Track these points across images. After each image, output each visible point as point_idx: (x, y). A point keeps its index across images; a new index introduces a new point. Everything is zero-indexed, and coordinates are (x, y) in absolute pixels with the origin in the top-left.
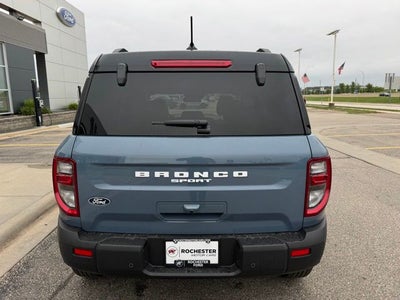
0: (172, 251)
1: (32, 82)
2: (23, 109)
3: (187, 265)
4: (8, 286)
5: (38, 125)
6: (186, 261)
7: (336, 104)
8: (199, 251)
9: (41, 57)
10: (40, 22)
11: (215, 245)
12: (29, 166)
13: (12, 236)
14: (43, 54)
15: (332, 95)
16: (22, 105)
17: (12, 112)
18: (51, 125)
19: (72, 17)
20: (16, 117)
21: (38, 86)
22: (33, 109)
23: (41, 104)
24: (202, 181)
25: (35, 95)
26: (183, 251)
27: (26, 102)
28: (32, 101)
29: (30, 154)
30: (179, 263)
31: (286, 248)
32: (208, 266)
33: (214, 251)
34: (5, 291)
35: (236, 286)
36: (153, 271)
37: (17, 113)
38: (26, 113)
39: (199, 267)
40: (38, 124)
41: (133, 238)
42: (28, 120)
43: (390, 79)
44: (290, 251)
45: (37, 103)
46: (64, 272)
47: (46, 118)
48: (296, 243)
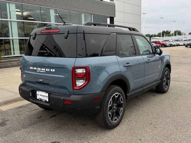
0: (38, 95)
3: (41, 100)
8: (44, 96)
14: (113, 17)
24: (43, 72)
26: (40, 95)
30: (39, 99)
32: (46, 101)
33: (47, 97)
44: (64, 100)
48: (66, 98)
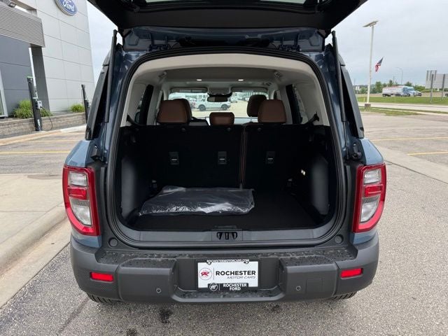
0: (205, 274)
1: (29, 80)
2: (18, 112)
3: (222, 289)
4: (12, 315)
5: (37, 130)
6: (222, 285)
7: (373, 105)
8: (236, 273)
9: (37, 51)
10: (34, 10)
11: (254, 266)
12: (29, 177)
13: (14, 257)
14: (40, 47)
15: (368, 95)
16: (18, 106)
17: (6, 115)
18: (51, 129)
19: (72, 4)
20: (12, 120)
21: (35, 85)
22: (31, 112)
23: (40, 105)
25: (32, 95)
26: (218, 273)
27: (21, 103)
28: (28, 102)
29: (29, 163)
30: (213, 287)
31: (336, 268)
33: (254, 273)
34: (9, 321)
35: (273, 310)
36: (184, 296)
37: (12, 116)
38: (22, 116)
39: (236, 291)
40: (37, 128)
41: (160, 260)
42: (26, 124)
43: (432, 77)
44: (339, 271)
45: (34, 104)
46: (77, 298)
47: (45, 122)
48: (347, 262)
